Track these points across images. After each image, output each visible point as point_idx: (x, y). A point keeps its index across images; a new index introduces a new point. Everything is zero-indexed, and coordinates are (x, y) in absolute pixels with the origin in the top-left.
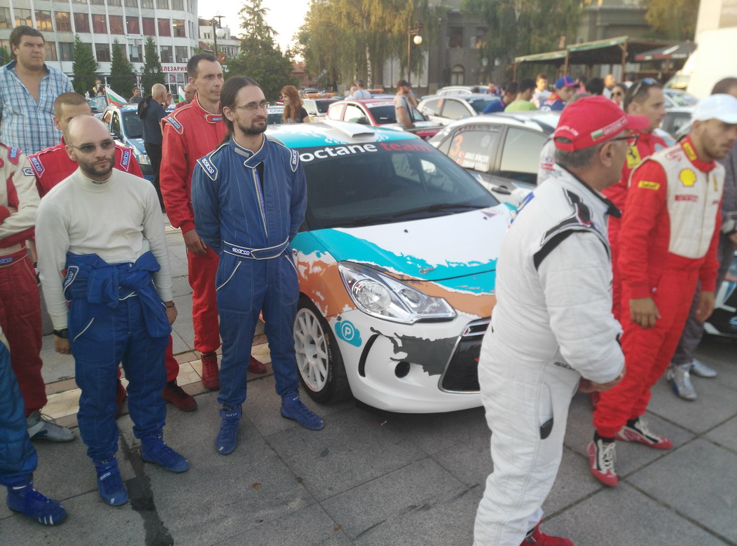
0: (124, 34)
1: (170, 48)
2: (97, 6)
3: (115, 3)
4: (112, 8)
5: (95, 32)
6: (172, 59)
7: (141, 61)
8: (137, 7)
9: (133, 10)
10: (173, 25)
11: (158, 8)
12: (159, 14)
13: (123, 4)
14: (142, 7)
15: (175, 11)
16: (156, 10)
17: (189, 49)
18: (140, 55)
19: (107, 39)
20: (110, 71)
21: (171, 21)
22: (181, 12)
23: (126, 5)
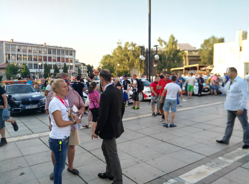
0: (56, 62)
1: (68, 66)
2: (50, 54)
3: (54, 54)
4: (54, 55)
5: (48, 61)
6: (69, 69)
7: (60, 69)
8: (60, 55)
9: (59, 55)
10: (69, 60)
11: (66, 55)
12: (66, 56)
13: (56, 54)
14: (61, 55)
15: (70, 56)
16: (65, 55)
17: (73, 66)
18: (60, 68)
19: (52, 63)
20: (54, 72)
21: (69, 59)
22: (72, 56)
23: (57, 54)
